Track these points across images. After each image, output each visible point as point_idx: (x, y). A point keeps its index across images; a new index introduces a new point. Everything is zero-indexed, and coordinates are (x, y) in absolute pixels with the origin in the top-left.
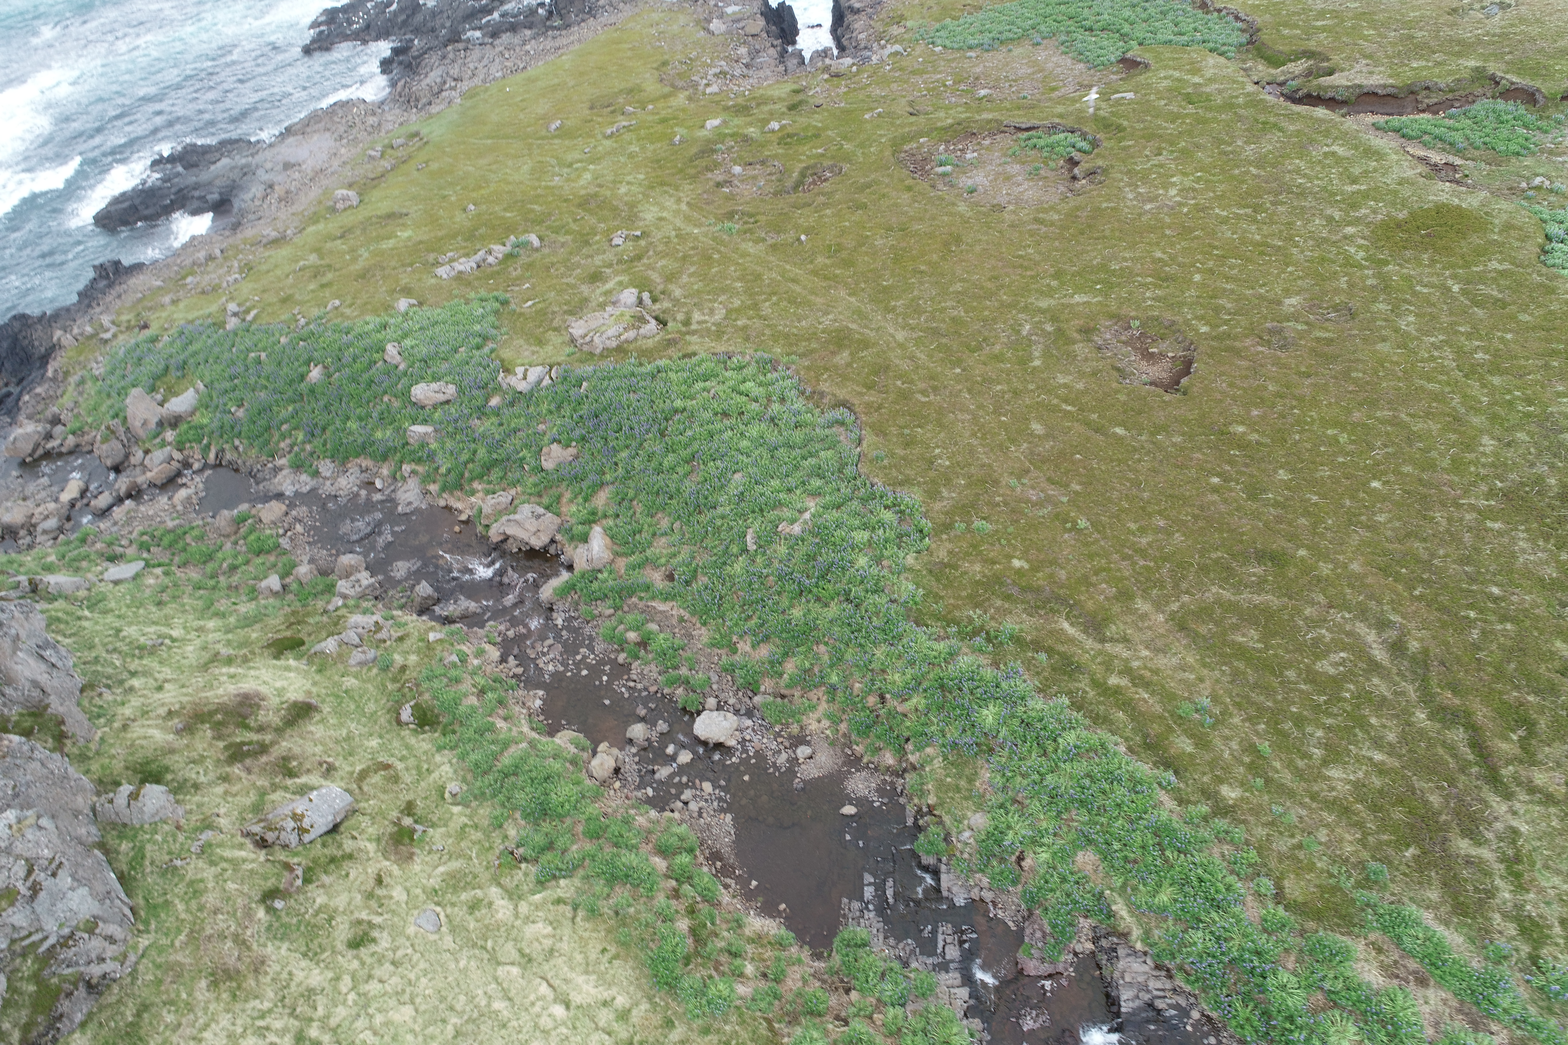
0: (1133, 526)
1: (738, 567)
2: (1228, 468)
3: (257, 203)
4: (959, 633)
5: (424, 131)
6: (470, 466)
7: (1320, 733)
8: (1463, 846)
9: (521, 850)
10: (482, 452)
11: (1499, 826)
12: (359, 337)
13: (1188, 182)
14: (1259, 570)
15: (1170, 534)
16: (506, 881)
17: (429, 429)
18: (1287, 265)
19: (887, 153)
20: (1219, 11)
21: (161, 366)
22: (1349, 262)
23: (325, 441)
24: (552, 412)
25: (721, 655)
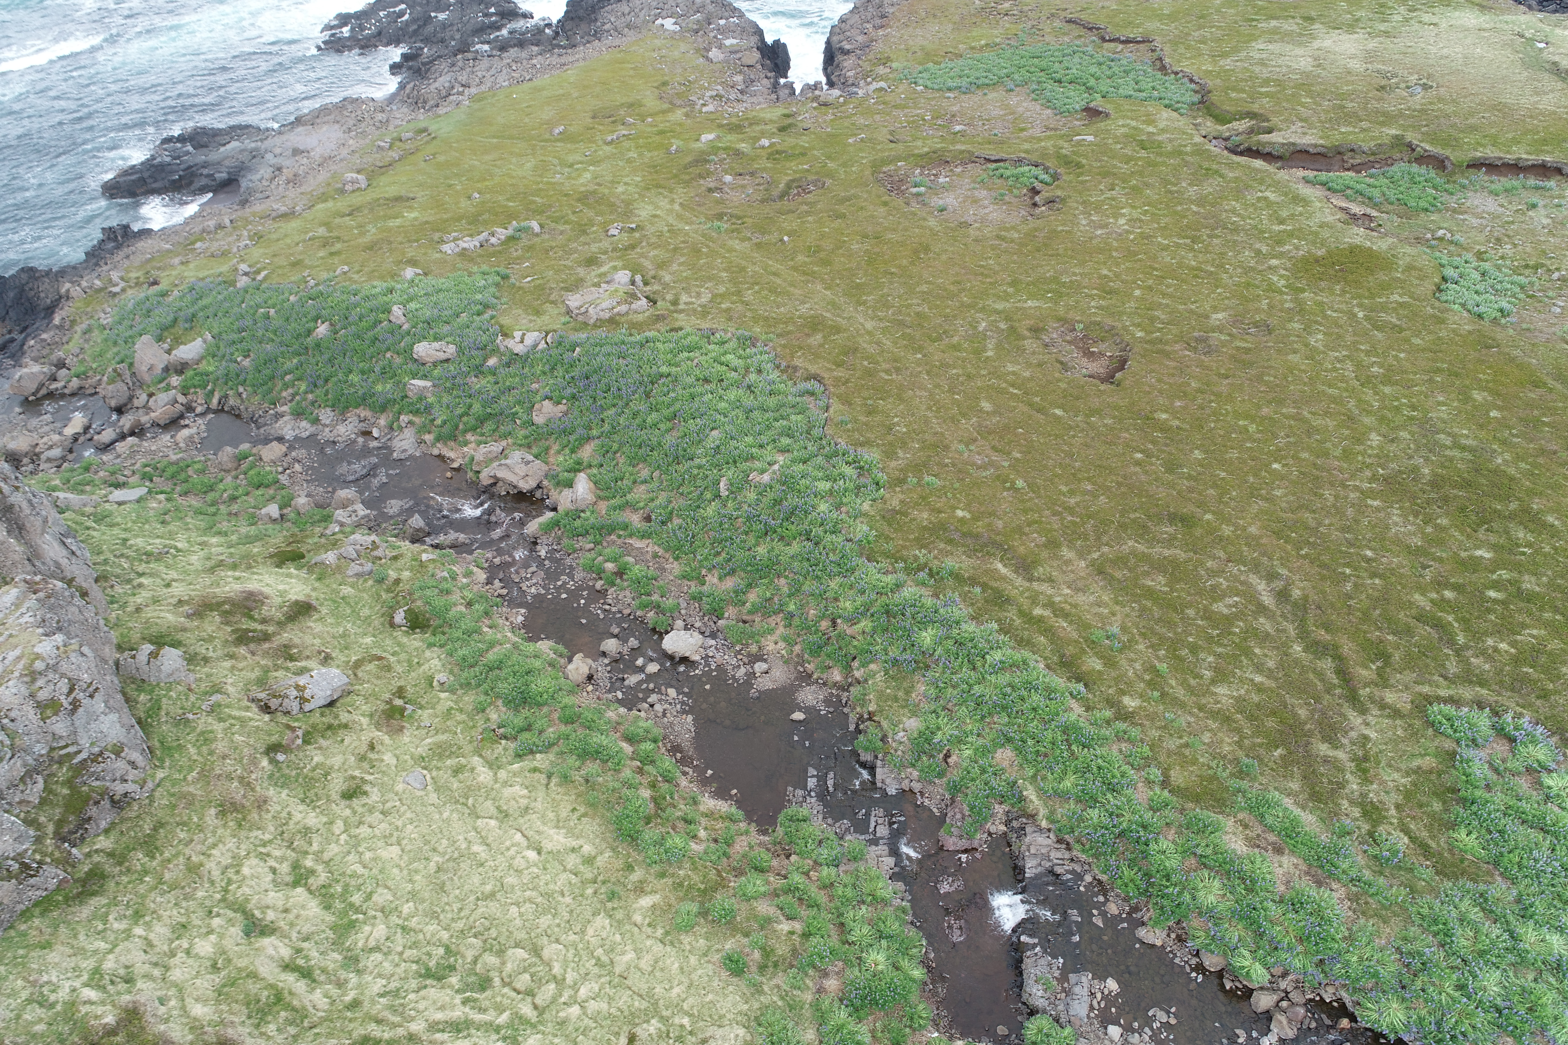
0: (1064, 489)
1: (711, 510)
2: (1150, 446)
3: (265, 183)
4: (906, 569)
5: (433, 128)
6: (465, 419)
7: (1211, 659)
8: (1323, 749)
9: (502, 730)
10: (477, 407)
11: (1353, 734)
12: (367, 298)
13: (1135, 214)
14: (1170, 530)
15: (1096, 497)
16: (487, 753)
17: (428, 384)
18: (1217, 287)
19: (867, 172)
20: (1176, 73)
21: (170, 318)
22: (1271, 288)
23: (327, 391)
24: (545, 373)
25: (690, 586)
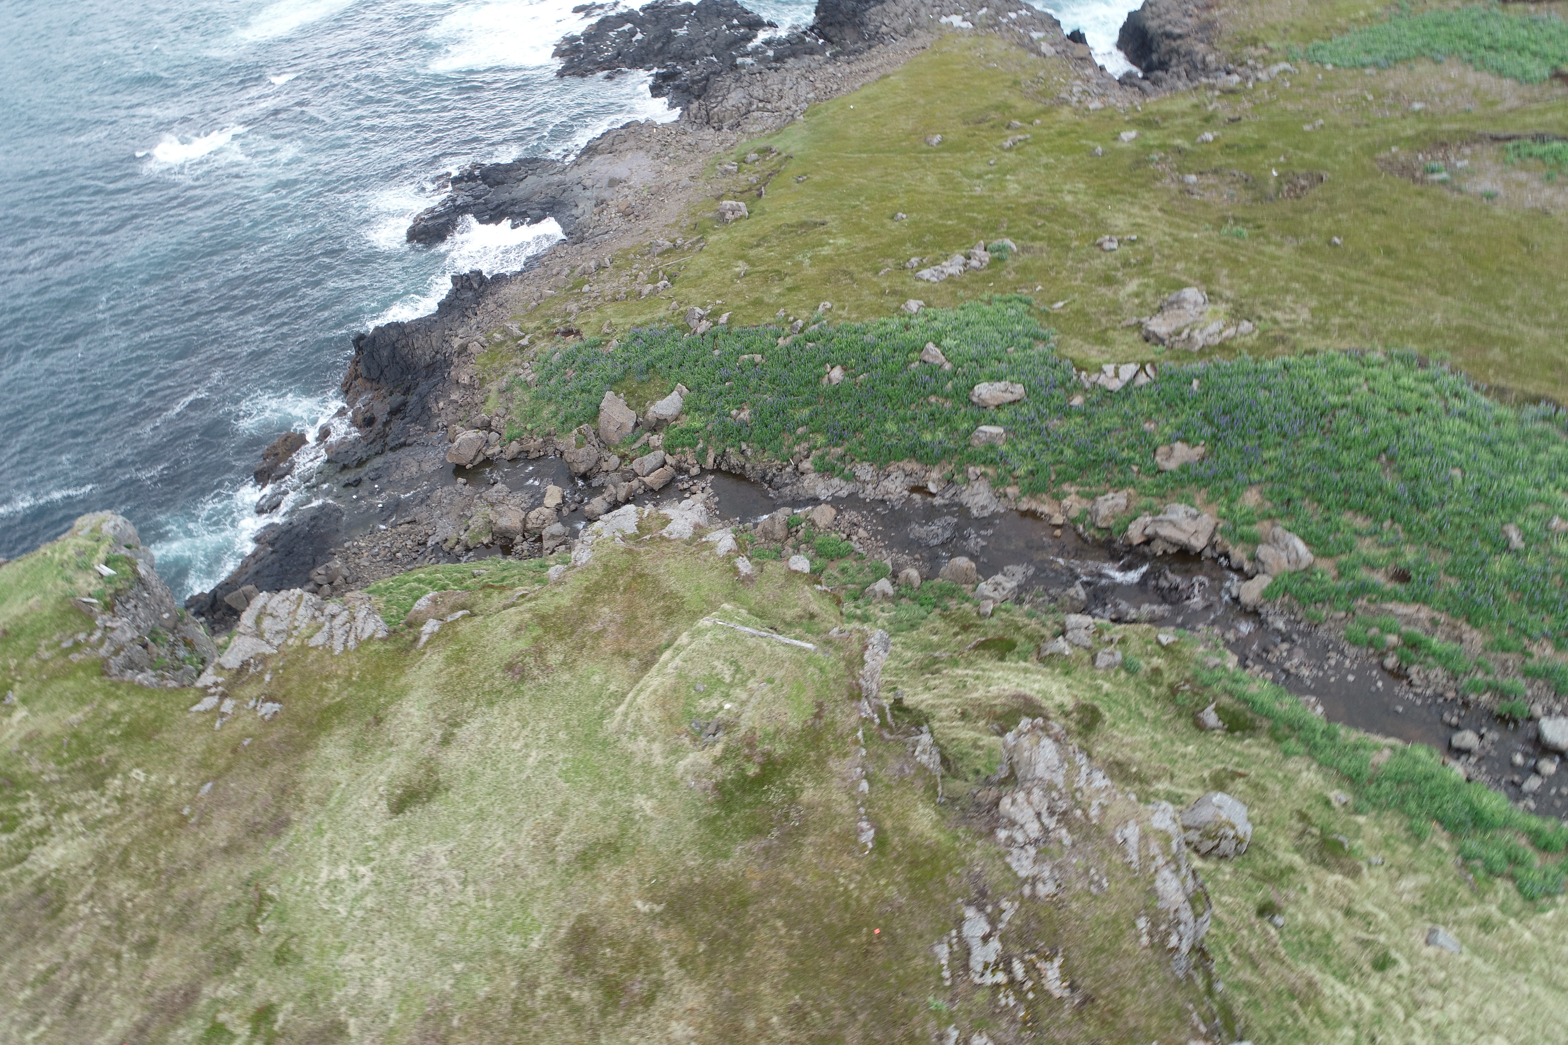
6: (1057, 468)
12: (882, 337)
17: (1000, 430)
19: (1365, 161)
23: (861, 444)
24: (1158, 410)
25: (1512, 659)
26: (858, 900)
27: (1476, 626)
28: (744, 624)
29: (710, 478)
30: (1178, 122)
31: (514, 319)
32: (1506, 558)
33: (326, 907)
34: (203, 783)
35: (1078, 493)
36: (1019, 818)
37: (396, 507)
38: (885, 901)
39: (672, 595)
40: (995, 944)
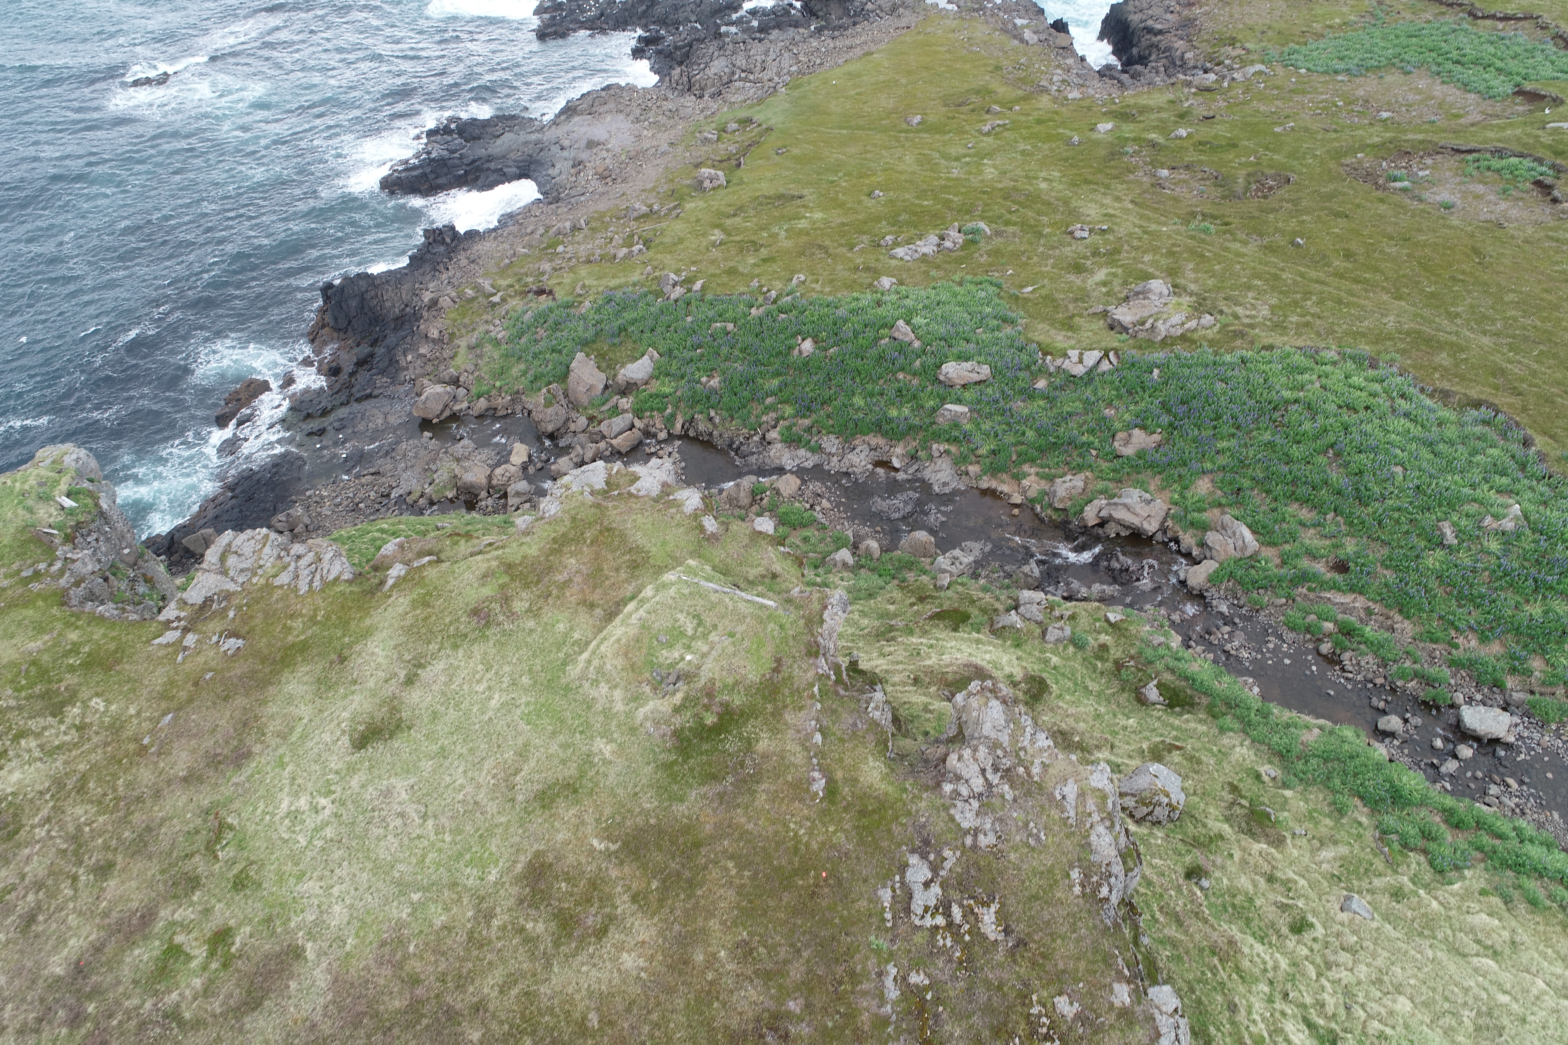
6: (1019, 449)
12: (854, 312)
17: (964, 409)
19: (1332, 165)
21: (590, 331)
23: (828, 416)
24: (1119, 397)
25: (1439, 649)
26: (807, 845)
27: (1408, 617)
28: (708, 579)
29: (678, 443)
30: (1154, 116)
31: (486, 275)
32: (1439, 553)
33: (286, 836)
34: (164, 714)
35: (1037, 474)
36: (965, 774)
37: (359, 458)
38: (833, 847)
39: (638, 550)
40: (936, 889)
